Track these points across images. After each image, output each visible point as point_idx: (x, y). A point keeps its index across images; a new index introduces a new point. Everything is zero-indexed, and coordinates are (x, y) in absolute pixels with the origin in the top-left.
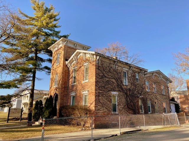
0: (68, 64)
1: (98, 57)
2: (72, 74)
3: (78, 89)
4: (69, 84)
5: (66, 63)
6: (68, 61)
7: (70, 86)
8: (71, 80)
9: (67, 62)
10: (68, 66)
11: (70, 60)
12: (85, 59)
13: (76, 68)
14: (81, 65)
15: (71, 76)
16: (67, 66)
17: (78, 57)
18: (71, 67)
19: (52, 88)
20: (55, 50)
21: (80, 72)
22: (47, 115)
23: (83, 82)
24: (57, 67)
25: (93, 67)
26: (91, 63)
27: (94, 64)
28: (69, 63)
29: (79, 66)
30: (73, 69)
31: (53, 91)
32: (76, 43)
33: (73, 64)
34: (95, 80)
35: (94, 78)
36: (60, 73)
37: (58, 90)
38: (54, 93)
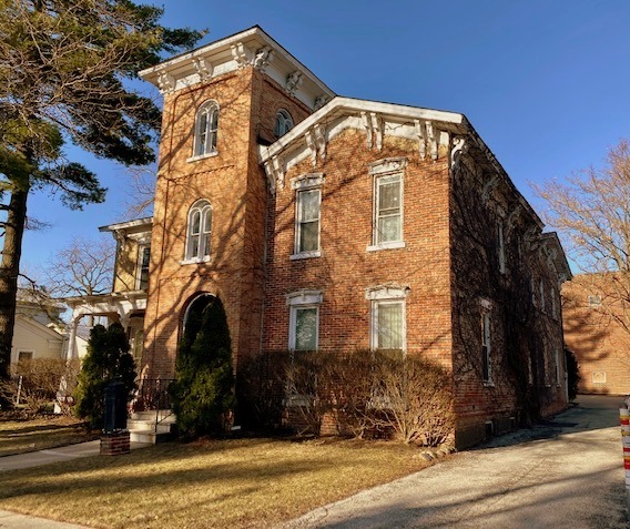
0: (270, 159)
1: (460, 144)
2: (290, 211)
3: (335, 278)
4: (276, 254)
5: (259, 156)
6: (276, 147)
7: (279, 261)
8: (282, 237)
9: (264, 152)
10: (268, 169)
11: (286, 140)
12: (379, 147)
13: (319, 182)
14: (353, 173)
15: (282, 219)
16: (262, 168)
17: (333, 132)
18: (281, 176)
19: (166, 268)
20: (181, 85)
21: (348, 204)
22: (208, 394)
23: (369, 248)
24: (204, 168)
25: (434, 183)
26: (417, 164)
27: (438, 173)
28: (278, 154)
29: (338, 173)
30: (298, 186)
31: (179, 284)
32: (300, 67)
33: (294, 161)
34: (447, 243)
35: (445, 232)
36: (224, 201)
37: (215, 277)
38: (190, 292)
